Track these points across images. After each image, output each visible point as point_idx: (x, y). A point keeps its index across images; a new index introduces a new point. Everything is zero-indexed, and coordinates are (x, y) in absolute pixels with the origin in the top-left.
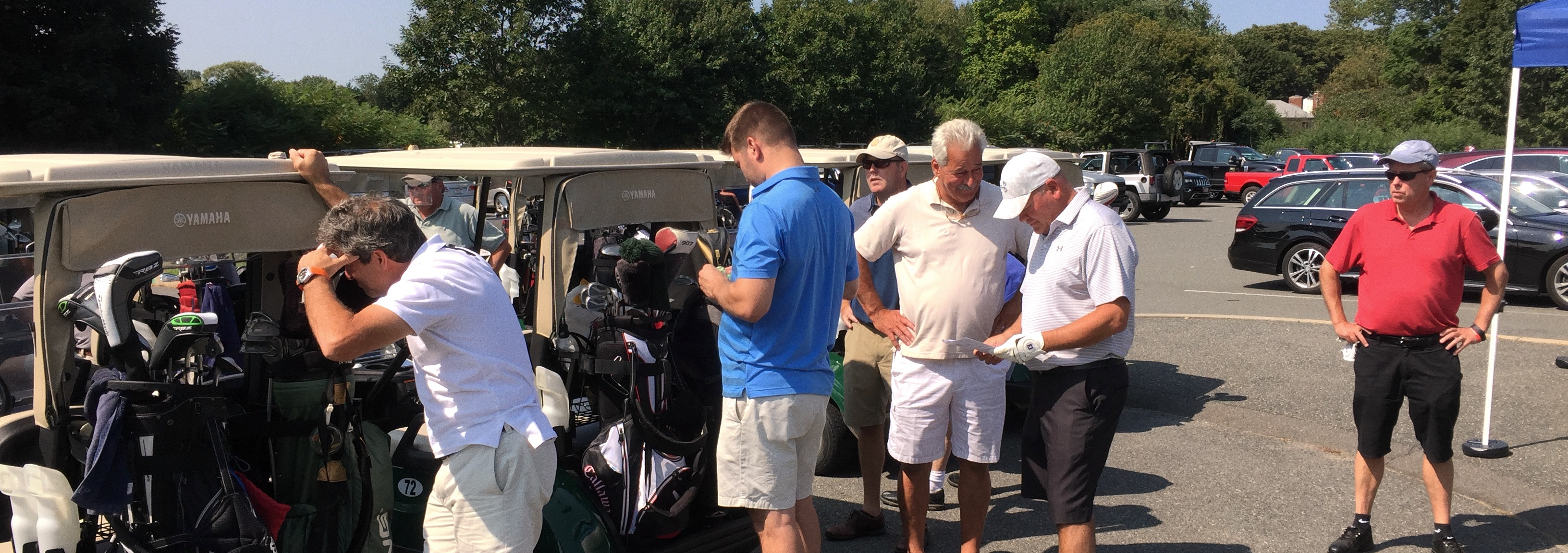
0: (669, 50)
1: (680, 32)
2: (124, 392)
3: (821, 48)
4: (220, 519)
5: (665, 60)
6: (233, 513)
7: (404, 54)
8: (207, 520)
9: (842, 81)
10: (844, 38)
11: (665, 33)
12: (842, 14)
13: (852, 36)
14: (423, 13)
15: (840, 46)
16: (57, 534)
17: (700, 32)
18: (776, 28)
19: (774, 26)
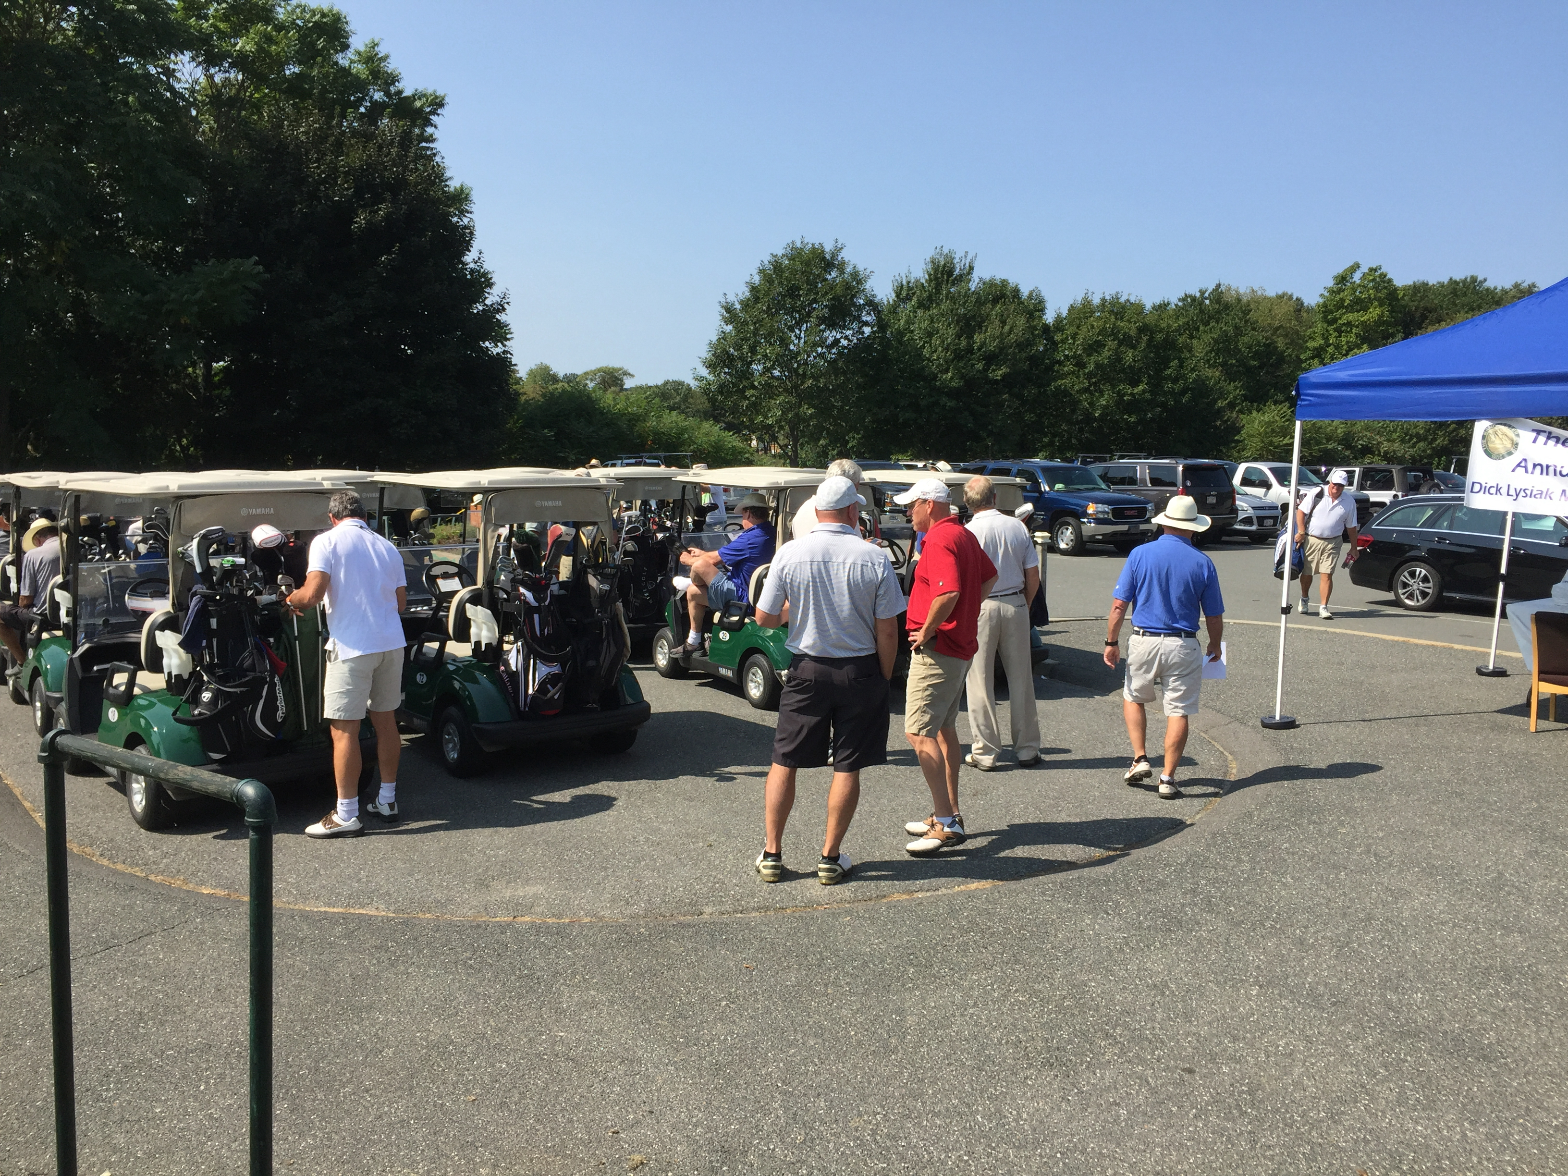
0: (953, 360)
1: (964, 343)
2: (203, 596)
3: (1109, 358)
4: (247, 663)
5: (947, 371)
6: (253, 660)
7: (710, 366)
8: (242, 663)
9: (1129, 391)
10: (1134, 347)
11: (948, 345)
12: (1135, 323)
13: (1143, 345)
14: (729, 328)
15: (1129, 356)
16: (180, 666)
17: (983, 344)
18: (1067, 339)
19: (1064, 336)
